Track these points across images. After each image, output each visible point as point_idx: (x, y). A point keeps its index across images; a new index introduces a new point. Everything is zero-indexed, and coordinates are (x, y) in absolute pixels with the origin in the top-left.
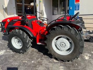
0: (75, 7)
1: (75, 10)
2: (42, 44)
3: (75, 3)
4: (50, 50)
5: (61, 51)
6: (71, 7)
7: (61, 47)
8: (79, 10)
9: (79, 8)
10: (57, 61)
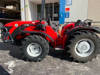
0: (66, 15)
1: (66, 17)
2: (61, 49)
3: (65, 11)
4: (73, 54)
5: (81, 53)
6: (62, 15)
7: (82, 50)
8: (69, 17)
9: (69, 16)
10: (78, 64)
